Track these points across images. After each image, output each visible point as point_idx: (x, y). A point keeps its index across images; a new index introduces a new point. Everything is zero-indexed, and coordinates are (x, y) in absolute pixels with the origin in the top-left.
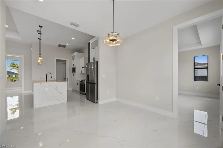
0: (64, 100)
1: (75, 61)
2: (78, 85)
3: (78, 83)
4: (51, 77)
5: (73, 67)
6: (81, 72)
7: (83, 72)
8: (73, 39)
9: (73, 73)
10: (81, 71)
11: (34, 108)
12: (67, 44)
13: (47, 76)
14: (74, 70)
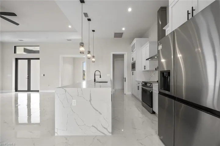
0: (107, 129)
1: (135, 52)
2: (138, 89)
3: (138, 87)
4: (100, 77)
5: (132, 61)
6: (145, 69)
7: (148, 68)
8: (130, 10)
9: (132, 71)
10: (145, 66)
11: (56, 135)
12: (124, 29)
13: (95, 75)
14: (133, 66)
